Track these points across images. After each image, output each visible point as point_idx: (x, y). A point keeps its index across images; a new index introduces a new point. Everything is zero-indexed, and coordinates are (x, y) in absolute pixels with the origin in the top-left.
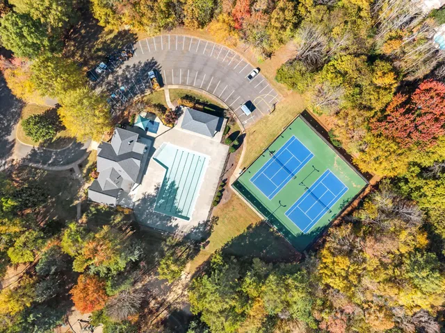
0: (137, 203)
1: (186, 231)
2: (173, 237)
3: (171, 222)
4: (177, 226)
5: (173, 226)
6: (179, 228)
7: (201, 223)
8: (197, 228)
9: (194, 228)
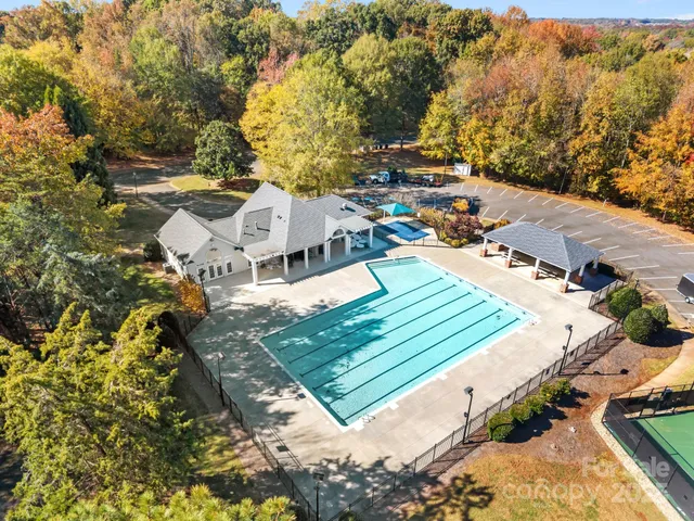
0: (233, 307)
1: (304, 455)
2: (232, 445)
3: (276, 392)
4: (284, 418)
5: (272, 409)
6: (284, 431)
7: (393, 465)
8: (358, 476)
9: (343, 468)
